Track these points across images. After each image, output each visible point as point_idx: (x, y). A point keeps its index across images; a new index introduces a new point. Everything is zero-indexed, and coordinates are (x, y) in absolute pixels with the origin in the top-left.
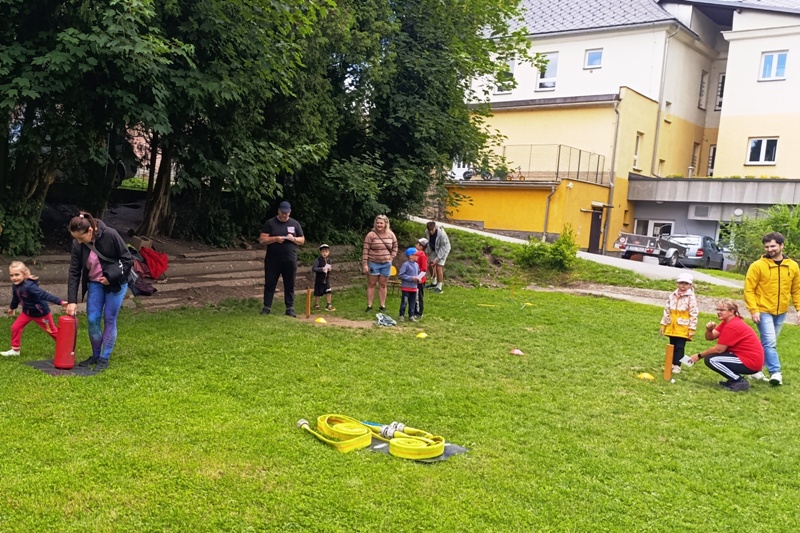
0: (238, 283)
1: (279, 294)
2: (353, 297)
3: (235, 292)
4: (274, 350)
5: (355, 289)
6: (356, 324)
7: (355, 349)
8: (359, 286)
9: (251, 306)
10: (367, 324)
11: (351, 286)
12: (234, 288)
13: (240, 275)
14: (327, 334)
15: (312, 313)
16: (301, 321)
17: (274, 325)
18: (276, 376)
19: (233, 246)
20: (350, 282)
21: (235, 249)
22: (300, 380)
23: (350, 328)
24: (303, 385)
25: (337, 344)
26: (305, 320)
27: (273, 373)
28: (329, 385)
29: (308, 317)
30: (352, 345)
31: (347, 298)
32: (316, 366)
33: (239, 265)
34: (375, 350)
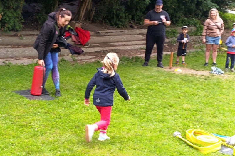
0: (128, 48)
1: (154, 55)
2: (196, 57)
3: (127, 53)
4: (153, 87)
5: (196, 52)
6: (199, 73)
7: (202, 88)
8: (198, 50)
9: (136, 61)
10: (206, 73)
11: (194, 50)
12: (126, 51)
13: (130, 43)
14: (183, 78)
15: (173, 66)
16: (166, 70)
17: (151, 73)
18: (156, 104)
19: (126, 26)
20: (193, 48)
21: (127, 28)
22: (171, 106)
23: (196, 75)
24: (173, 110)
25: (190, 85)
26: (169, 70)
27: (154, 102)
28: (189, 110)
29: (170, 68)
30: (199, 86)
31: (192, 57)
32: (180, 98)
33: (129, 37)
34: (214, 89)
